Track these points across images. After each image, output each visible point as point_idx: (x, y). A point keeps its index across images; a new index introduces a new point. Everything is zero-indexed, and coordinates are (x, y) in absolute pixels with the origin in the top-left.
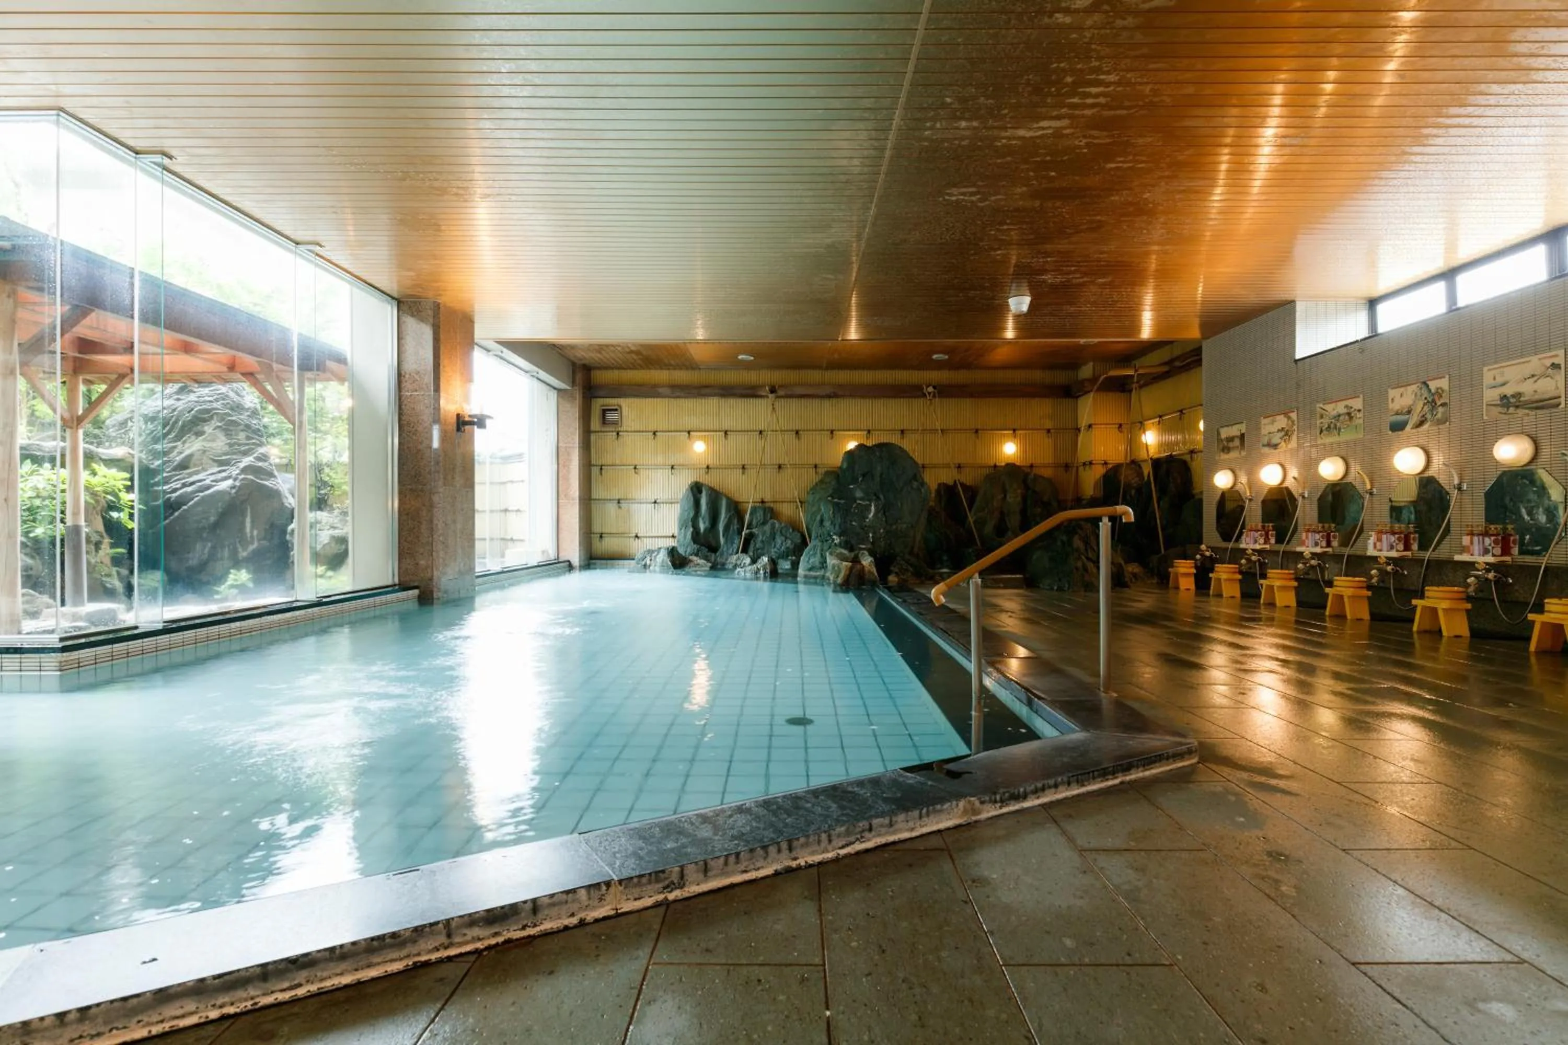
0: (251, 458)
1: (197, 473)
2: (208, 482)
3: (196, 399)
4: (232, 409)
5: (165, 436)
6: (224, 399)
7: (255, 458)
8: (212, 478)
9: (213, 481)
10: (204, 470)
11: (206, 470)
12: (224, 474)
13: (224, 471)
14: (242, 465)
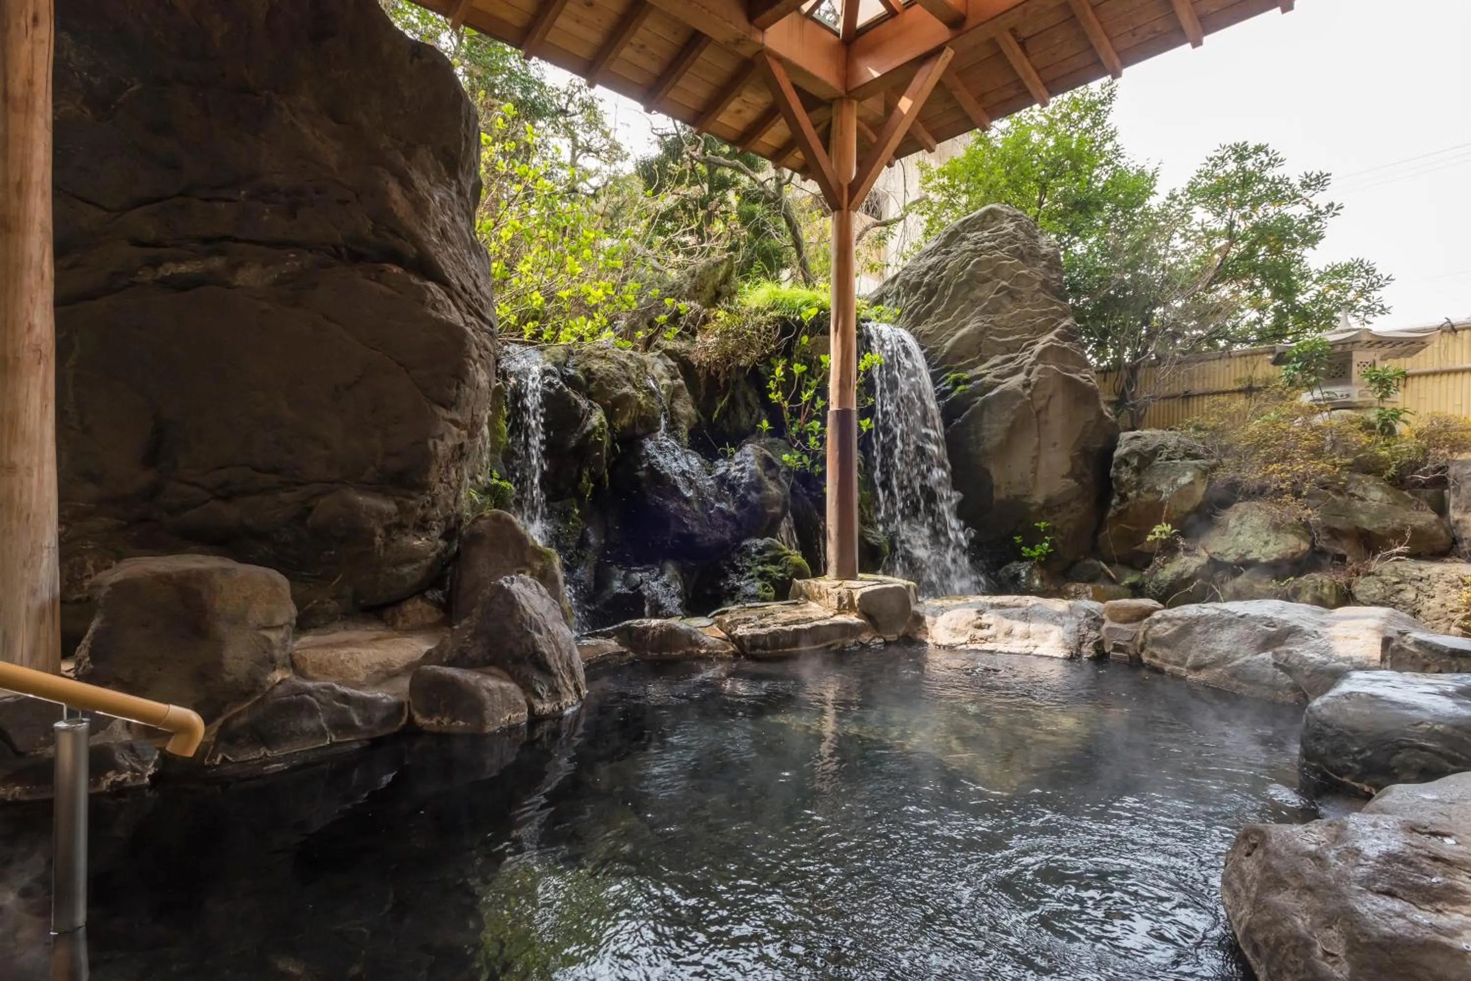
0: (1051, 336)
1: (973, 365)
2: (988, 378)
3: (972, 247)
4: (1022, 257)
5: (929, 313)
6: (1010, 243)
7: (1057, 335)
8: (994, 372)
9: (996, 377)
10: (984, 360)
11: (985, 361)
12: (1012, 365)
13: (1012, 359)
14: (1038, 348)
